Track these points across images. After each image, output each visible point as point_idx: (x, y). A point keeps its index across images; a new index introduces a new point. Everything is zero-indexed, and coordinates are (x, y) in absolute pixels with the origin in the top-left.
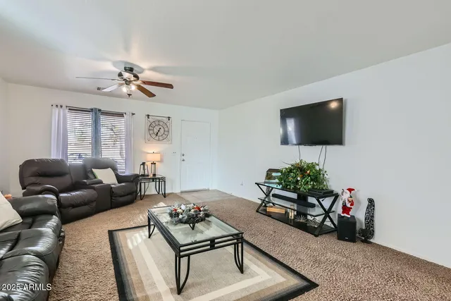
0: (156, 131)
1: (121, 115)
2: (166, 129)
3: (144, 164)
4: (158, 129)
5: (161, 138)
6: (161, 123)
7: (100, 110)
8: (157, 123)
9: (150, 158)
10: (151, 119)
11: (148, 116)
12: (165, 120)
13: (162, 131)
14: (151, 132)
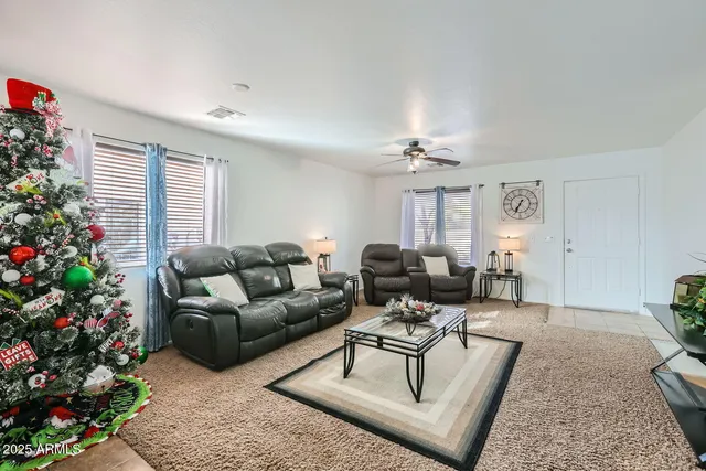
0: (515, 204)
1: (467, 189)
2: (533, 200)
3: (493, 253)
4: (520, 202)
5: (523, 215)
6: (524, 193)
7: (443, 188)
8: (517, 193)
9: (503, 246)
10: (508, 189)
11: (503, 184)
12: (532, 186)
13: (525, 204)
14: (508, 207)
